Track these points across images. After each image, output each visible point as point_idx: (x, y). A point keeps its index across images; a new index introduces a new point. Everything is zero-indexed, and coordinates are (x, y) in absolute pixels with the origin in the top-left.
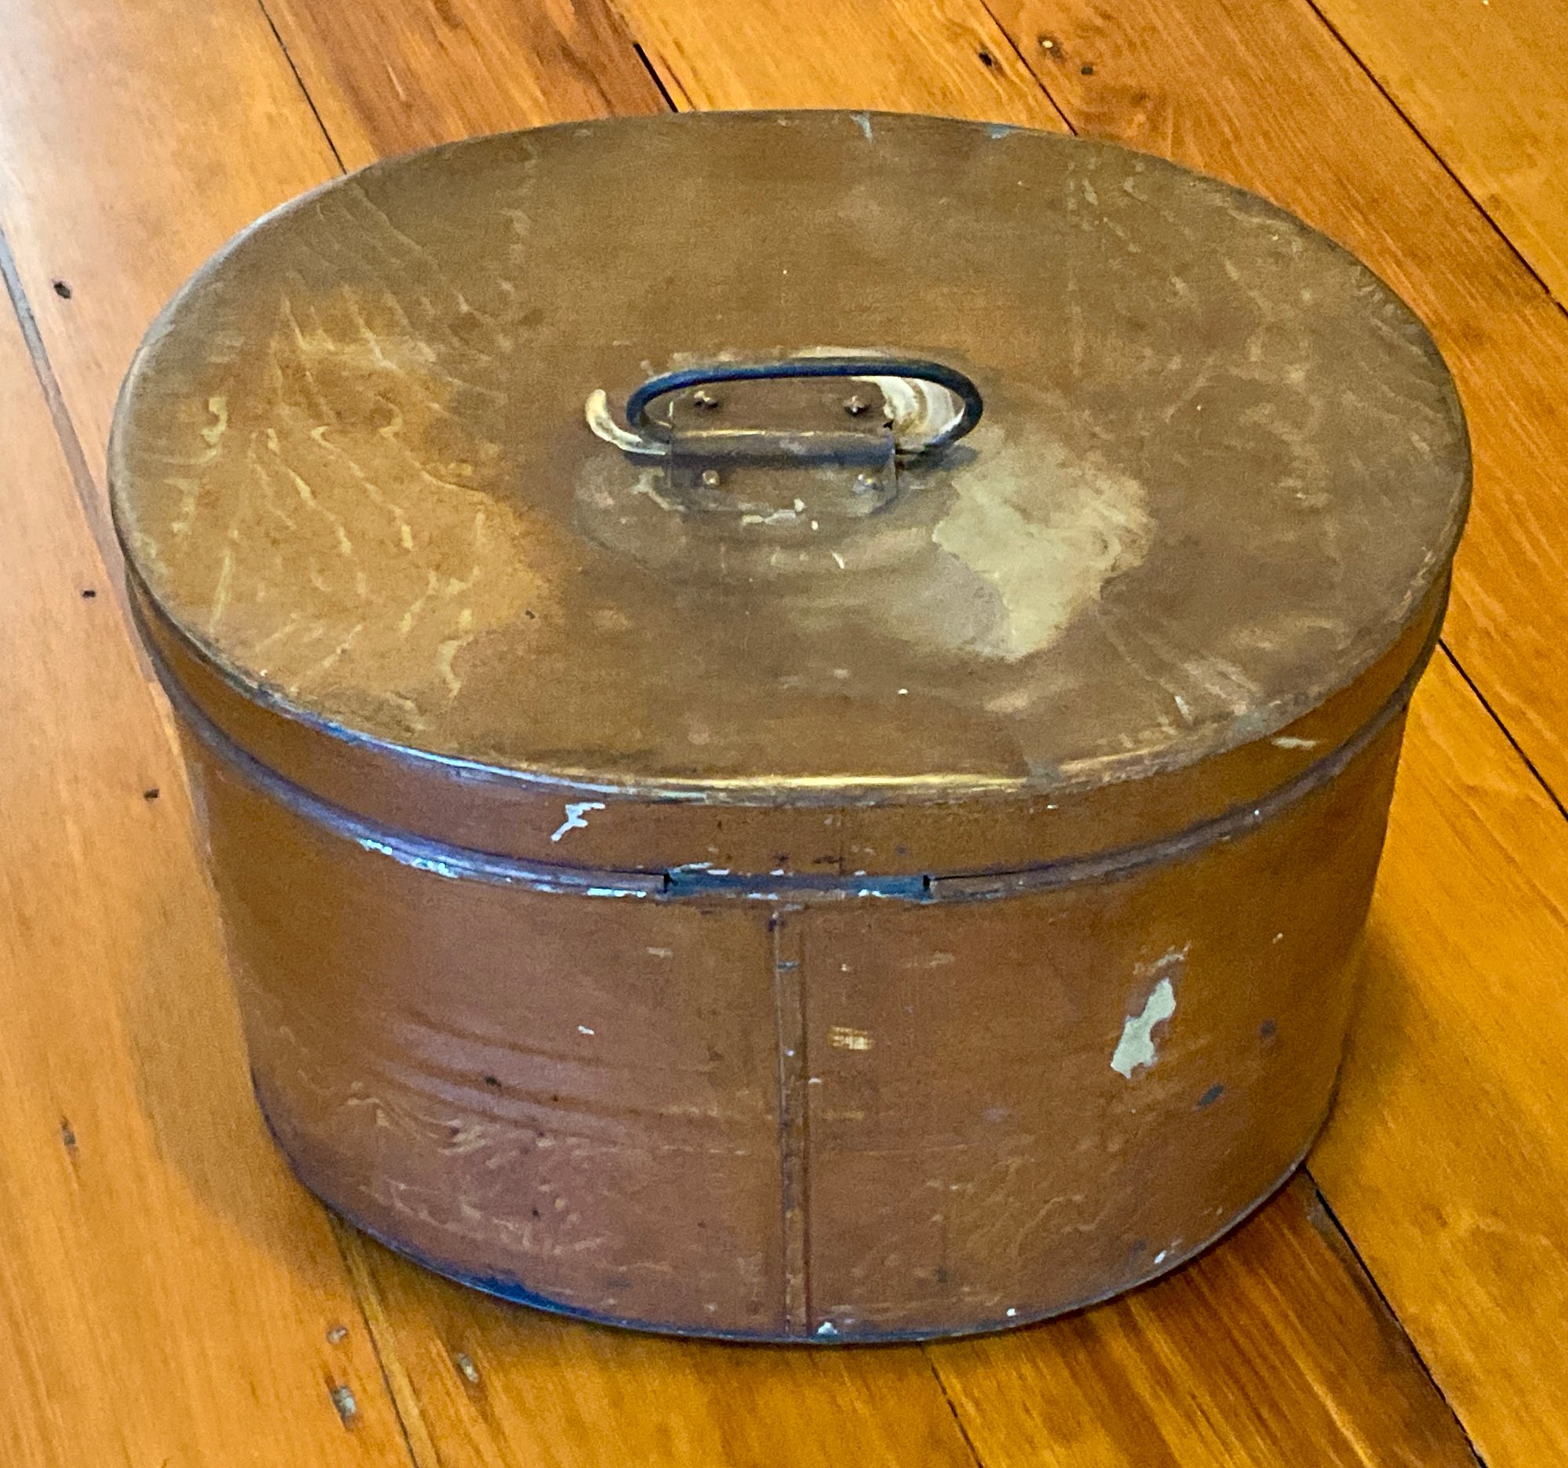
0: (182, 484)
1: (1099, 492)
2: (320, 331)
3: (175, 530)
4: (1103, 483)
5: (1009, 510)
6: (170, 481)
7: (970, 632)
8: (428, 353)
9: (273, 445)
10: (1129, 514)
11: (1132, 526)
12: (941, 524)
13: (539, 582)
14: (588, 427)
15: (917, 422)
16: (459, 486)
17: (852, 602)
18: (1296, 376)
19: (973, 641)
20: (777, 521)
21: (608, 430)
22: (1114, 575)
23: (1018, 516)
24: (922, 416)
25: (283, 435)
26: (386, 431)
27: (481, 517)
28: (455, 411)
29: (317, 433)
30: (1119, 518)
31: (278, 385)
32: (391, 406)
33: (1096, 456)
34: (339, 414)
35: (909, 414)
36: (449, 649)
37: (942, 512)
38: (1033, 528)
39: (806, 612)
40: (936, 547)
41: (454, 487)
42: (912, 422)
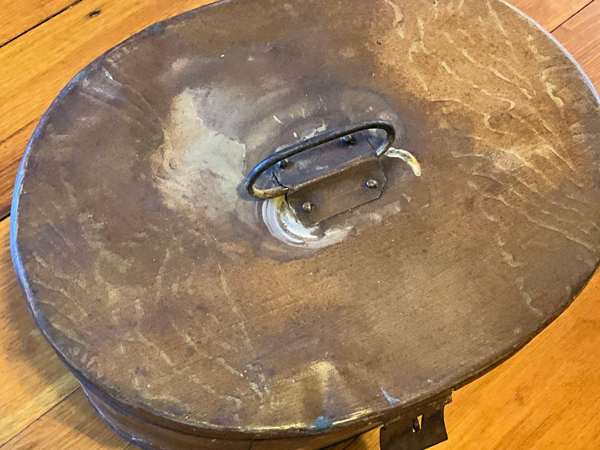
0: (543, 58)
1: (184, 196)
2: (548, 158)
3: (530, 36)
4: (184, 202)
5: (219, 173)
6: (548, 58)
7: (210, 100)
8: (499, 166)
9: (524, 91)
10: (167, 188)
11: (163, 181)
12: (244, 156)
13: (385, 62)
14: (412, 154)
15: (279, 211)
16: (443, 101)
17: (262, 99)
18: (113, 295)
19: (207, 95)
20: (311, 132)
21: (404, 155)
22: (161, 146)
23: (214, 171)
24: (278, 215)
25: (524, 97)
26: (487, 117)
27: (426, 89)
28: (469, 139)
29: (513, 105)
30: (169, 184)
31: (544, 121)
32: (494, 130)
33: (193, 217)
34: (511, 117)
35: (284, 215)
36: (399, 17)
37: (246, 161)
38: (205, 166)
39: (278, 87)
40: (242, 141)
41: (444, 100)
42: (281, 210)
